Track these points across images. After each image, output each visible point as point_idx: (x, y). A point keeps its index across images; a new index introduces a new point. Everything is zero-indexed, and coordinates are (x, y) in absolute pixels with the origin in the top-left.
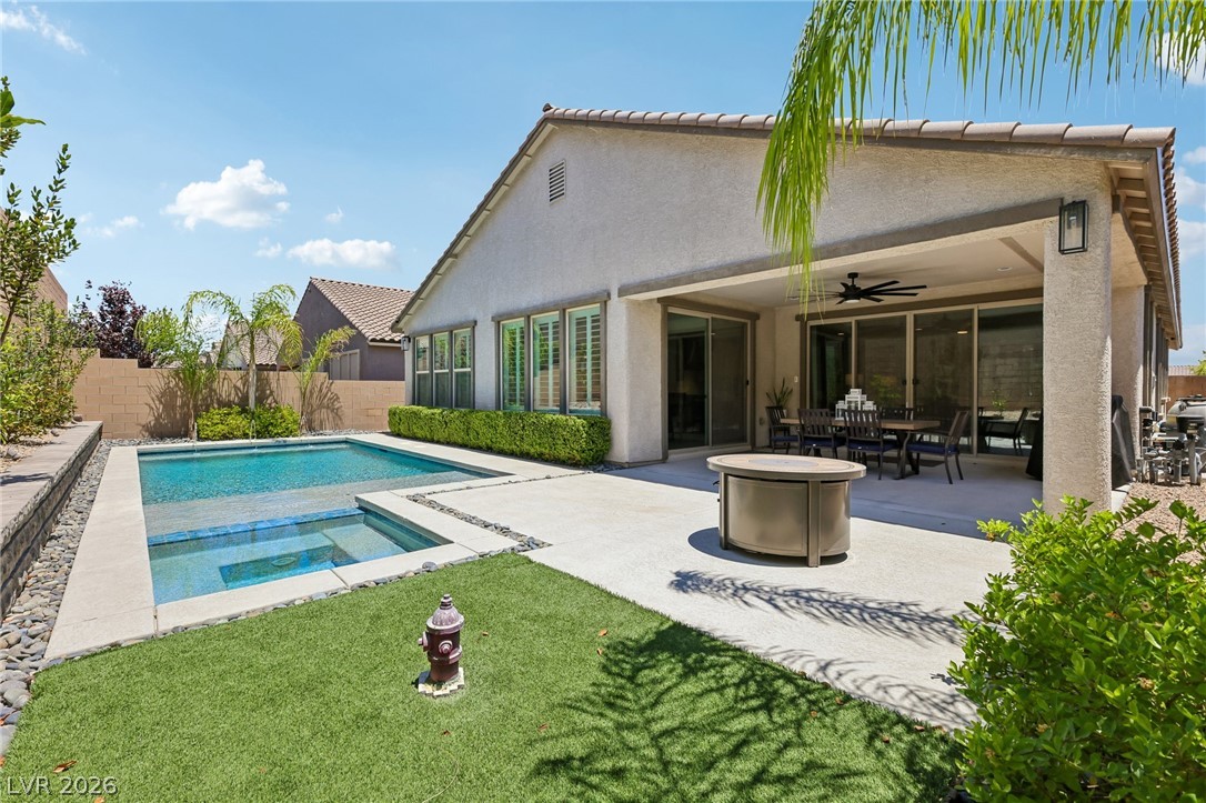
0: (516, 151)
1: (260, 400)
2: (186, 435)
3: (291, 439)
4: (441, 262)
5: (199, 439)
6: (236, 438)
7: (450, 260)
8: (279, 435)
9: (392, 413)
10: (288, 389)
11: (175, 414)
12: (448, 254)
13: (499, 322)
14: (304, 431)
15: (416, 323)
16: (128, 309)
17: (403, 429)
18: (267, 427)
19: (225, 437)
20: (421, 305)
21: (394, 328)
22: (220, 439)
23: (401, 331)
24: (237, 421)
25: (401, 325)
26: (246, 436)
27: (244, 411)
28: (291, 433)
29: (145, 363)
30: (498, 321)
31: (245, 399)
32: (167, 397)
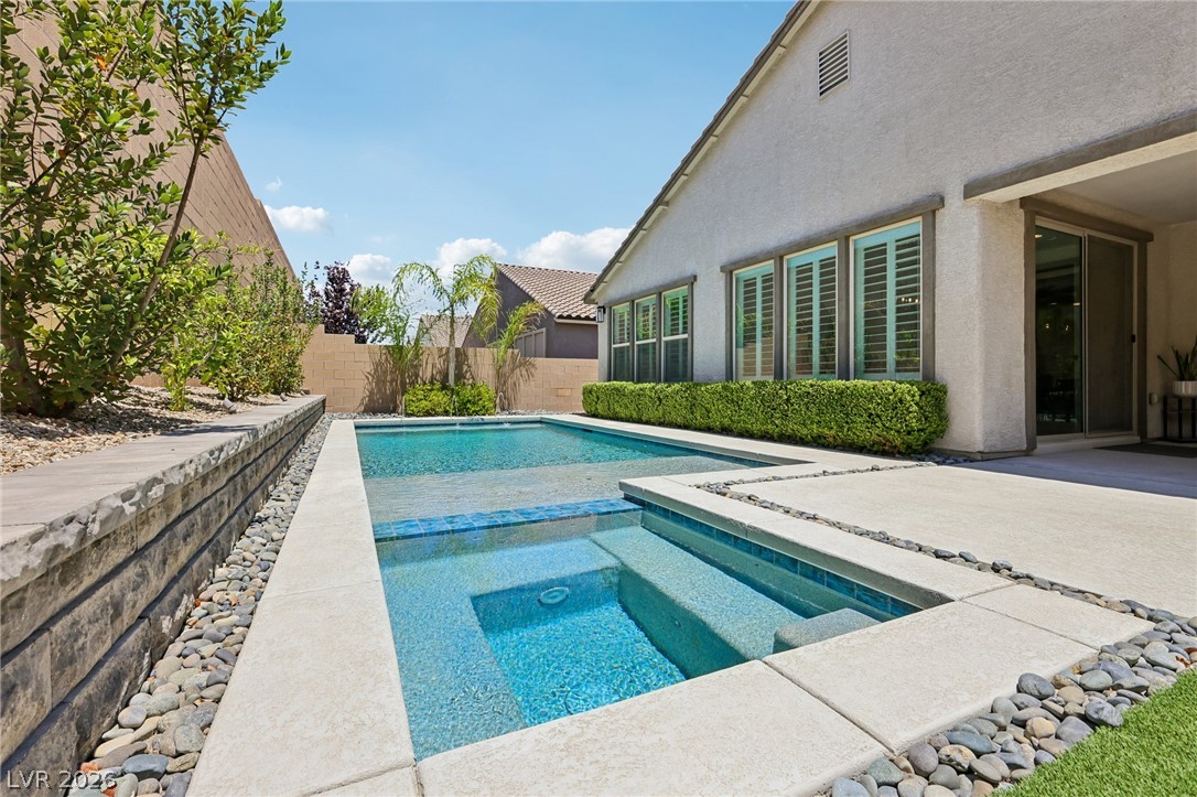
0: (768, 42)
1: (459, 376)
2: (393, 411)
3: (486, 417)
4: (649, 213)
5: (408, 415)
6: (437, 414)
7: (660, 207)
8: (477, 413)
9: (588, 392)
10: (484, 363)
11: (385, 390)
12: (659, 201)
13: (731, 272)
14: (498, 410)
15: (613, 291)
16: (347, 286)
17: (600, 409)
18: (465, 404)
19: (428, 414)
20: (619, 269)
21: (587, 299)
22: (424, 416)
23: (593, 302)
24: (439, 397)
25: (594, 295)
26: (446, 413)
27: (444, 387)
28: (486, 411)
29: (361, 340)
30: (729, 270)
31: (446, 376)
32: (379, 375)
